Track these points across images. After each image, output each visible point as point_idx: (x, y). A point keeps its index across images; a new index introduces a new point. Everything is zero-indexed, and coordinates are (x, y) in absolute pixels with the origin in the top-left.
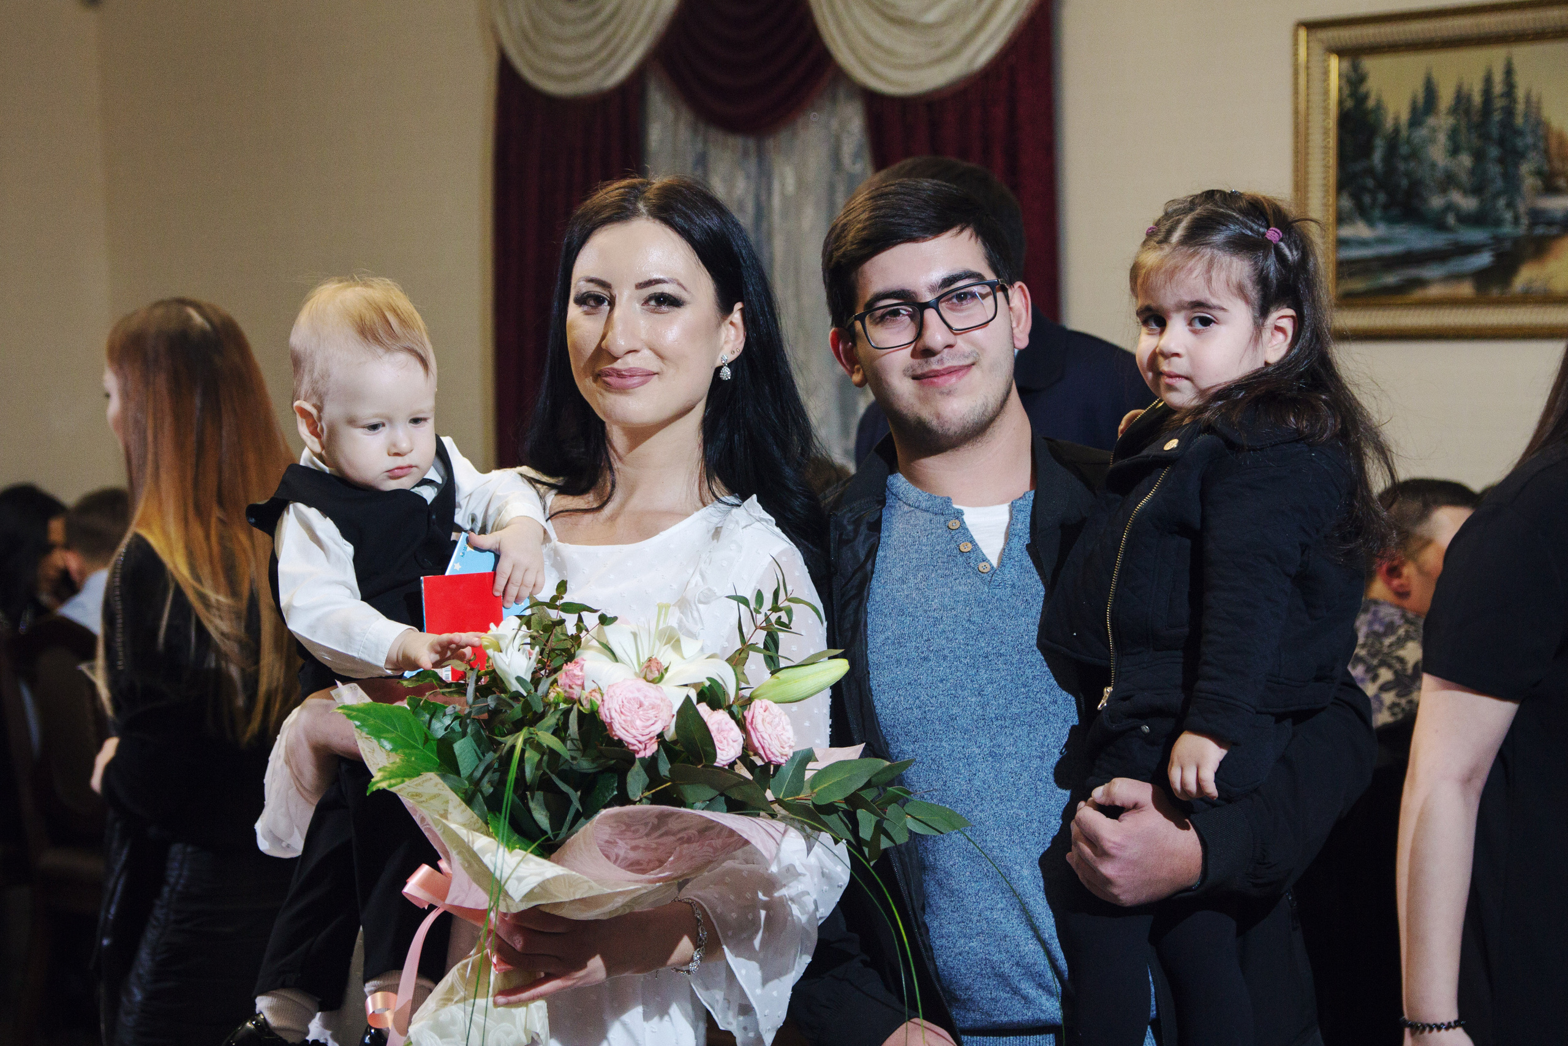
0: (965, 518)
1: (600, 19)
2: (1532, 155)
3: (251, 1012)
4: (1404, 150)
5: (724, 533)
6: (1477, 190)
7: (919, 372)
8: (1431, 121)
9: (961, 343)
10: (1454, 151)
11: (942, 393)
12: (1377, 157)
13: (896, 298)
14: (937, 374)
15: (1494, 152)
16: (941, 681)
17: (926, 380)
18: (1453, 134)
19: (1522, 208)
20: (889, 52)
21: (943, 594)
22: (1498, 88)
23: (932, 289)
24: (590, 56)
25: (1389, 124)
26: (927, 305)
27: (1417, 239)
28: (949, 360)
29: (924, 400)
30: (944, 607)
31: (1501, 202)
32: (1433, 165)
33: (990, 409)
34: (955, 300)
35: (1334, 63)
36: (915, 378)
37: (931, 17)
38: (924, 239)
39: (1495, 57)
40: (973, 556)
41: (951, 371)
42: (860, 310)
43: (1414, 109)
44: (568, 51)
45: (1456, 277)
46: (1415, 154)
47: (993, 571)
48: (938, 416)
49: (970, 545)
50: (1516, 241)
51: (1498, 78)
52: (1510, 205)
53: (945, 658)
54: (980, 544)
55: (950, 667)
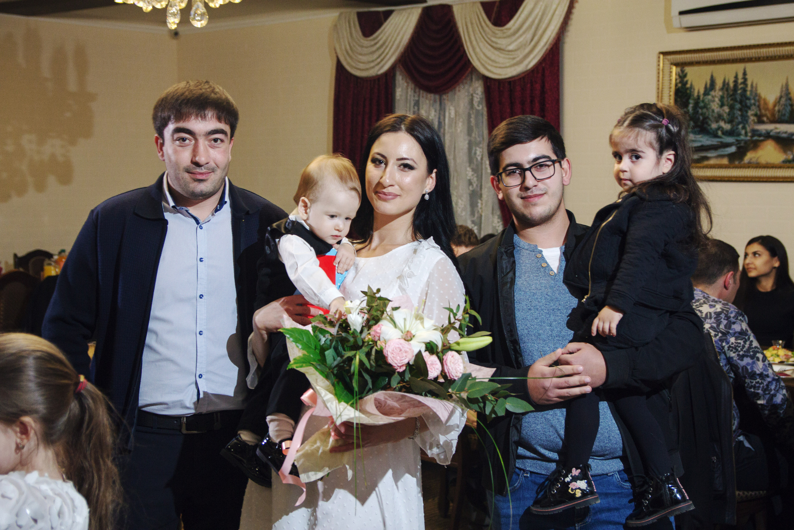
0: (543, 253)
1: (378, 45)
2: (753, 107)
3: (236, 435)
4: (702, 104)
5: (418, 251)
6: (730, 122)
7: (523, 196)
8: (712, 93)
9: (540, 185)
10: (722, 105)
11: (532, 205)
12: (691, 107)
13: (514, 166)
14: (530, 197)
15: (738, 106)
16: (536, 319)
17: (526, 199)
18: (722, 98)
19: (748, 129)
20: (493, 61)
21: (536, 283)
22: (740, 81)
23: (529, 163)
24: (373, 61)
25: (696, 94)
26: (527, 169)
27: (706, 141)
28: (536, 192)
29: (526, 207)
30: (537, 289)
31: (740, 126)
32: (713, 111)
33: (552, 210)
34: (538, 167)
35: (674, 69)
36: (522, 198)
37: (511, 48)
38: (526, 142)
39: (739, 68)
40: (547, 268)
41: (536, 196)
42: (501, 171)
43: (706, 88)
44: (364, 59)
45: (722, 156)
46: (705, 107)
47: (556, 275)
48: (531, 214)
49: (546, 264)
50: (746, 142)
51: (740, 76)
52: (744, 128)
53: (537, 309)
54: (550, 264)
55: (539, 313)
